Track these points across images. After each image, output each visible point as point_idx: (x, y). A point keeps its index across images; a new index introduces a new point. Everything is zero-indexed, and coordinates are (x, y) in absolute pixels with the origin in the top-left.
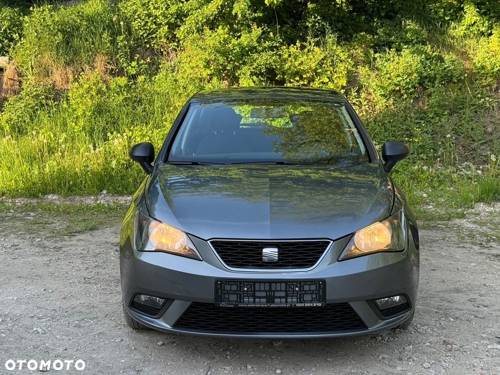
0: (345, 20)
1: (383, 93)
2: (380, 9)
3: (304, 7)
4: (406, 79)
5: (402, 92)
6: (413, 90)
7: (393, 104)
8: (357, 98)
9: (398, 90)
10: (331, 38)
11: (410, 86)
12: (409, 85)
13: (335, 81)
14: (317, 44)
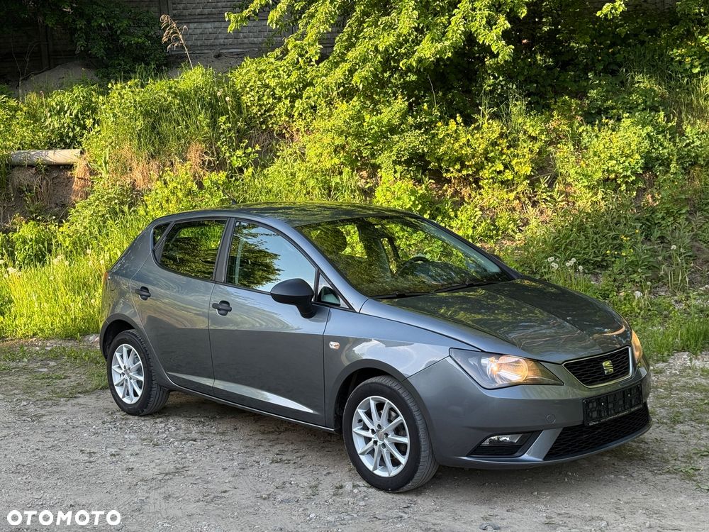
0: (540, 80)
1: (586, 184)
2: (595, 61)
3: (480, 65)
4: (624, 162)
5: (619, 182)
6: (634, 178)
7: (603, 199)
8: (549, 191)
9: (613, 180)
10: (517, 107)
11: (629, 173)
12: (627, 171)
13: (516, 169)
14: (495, 116)
